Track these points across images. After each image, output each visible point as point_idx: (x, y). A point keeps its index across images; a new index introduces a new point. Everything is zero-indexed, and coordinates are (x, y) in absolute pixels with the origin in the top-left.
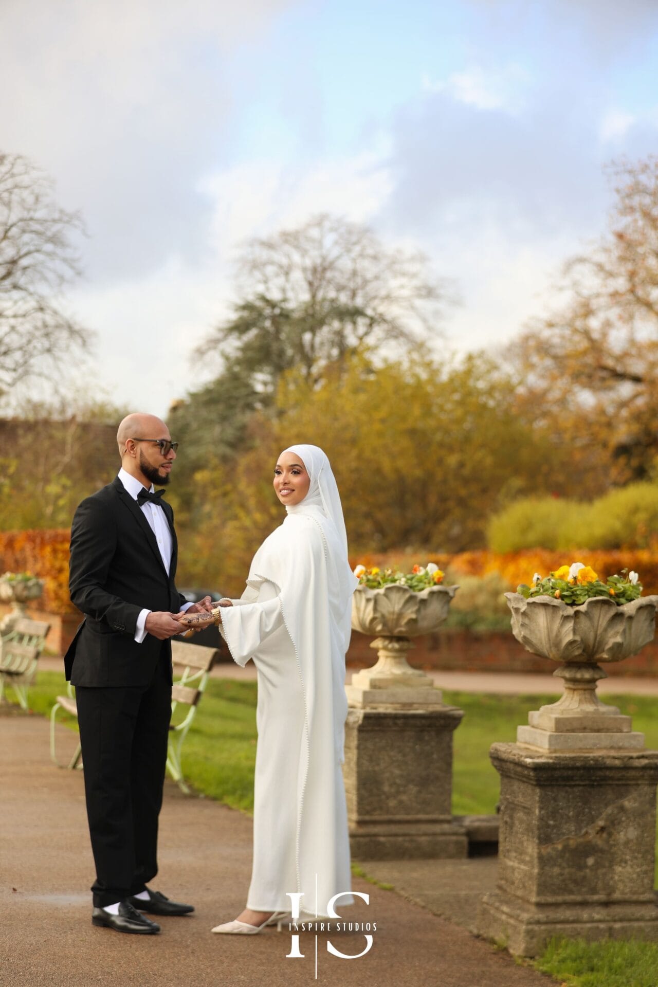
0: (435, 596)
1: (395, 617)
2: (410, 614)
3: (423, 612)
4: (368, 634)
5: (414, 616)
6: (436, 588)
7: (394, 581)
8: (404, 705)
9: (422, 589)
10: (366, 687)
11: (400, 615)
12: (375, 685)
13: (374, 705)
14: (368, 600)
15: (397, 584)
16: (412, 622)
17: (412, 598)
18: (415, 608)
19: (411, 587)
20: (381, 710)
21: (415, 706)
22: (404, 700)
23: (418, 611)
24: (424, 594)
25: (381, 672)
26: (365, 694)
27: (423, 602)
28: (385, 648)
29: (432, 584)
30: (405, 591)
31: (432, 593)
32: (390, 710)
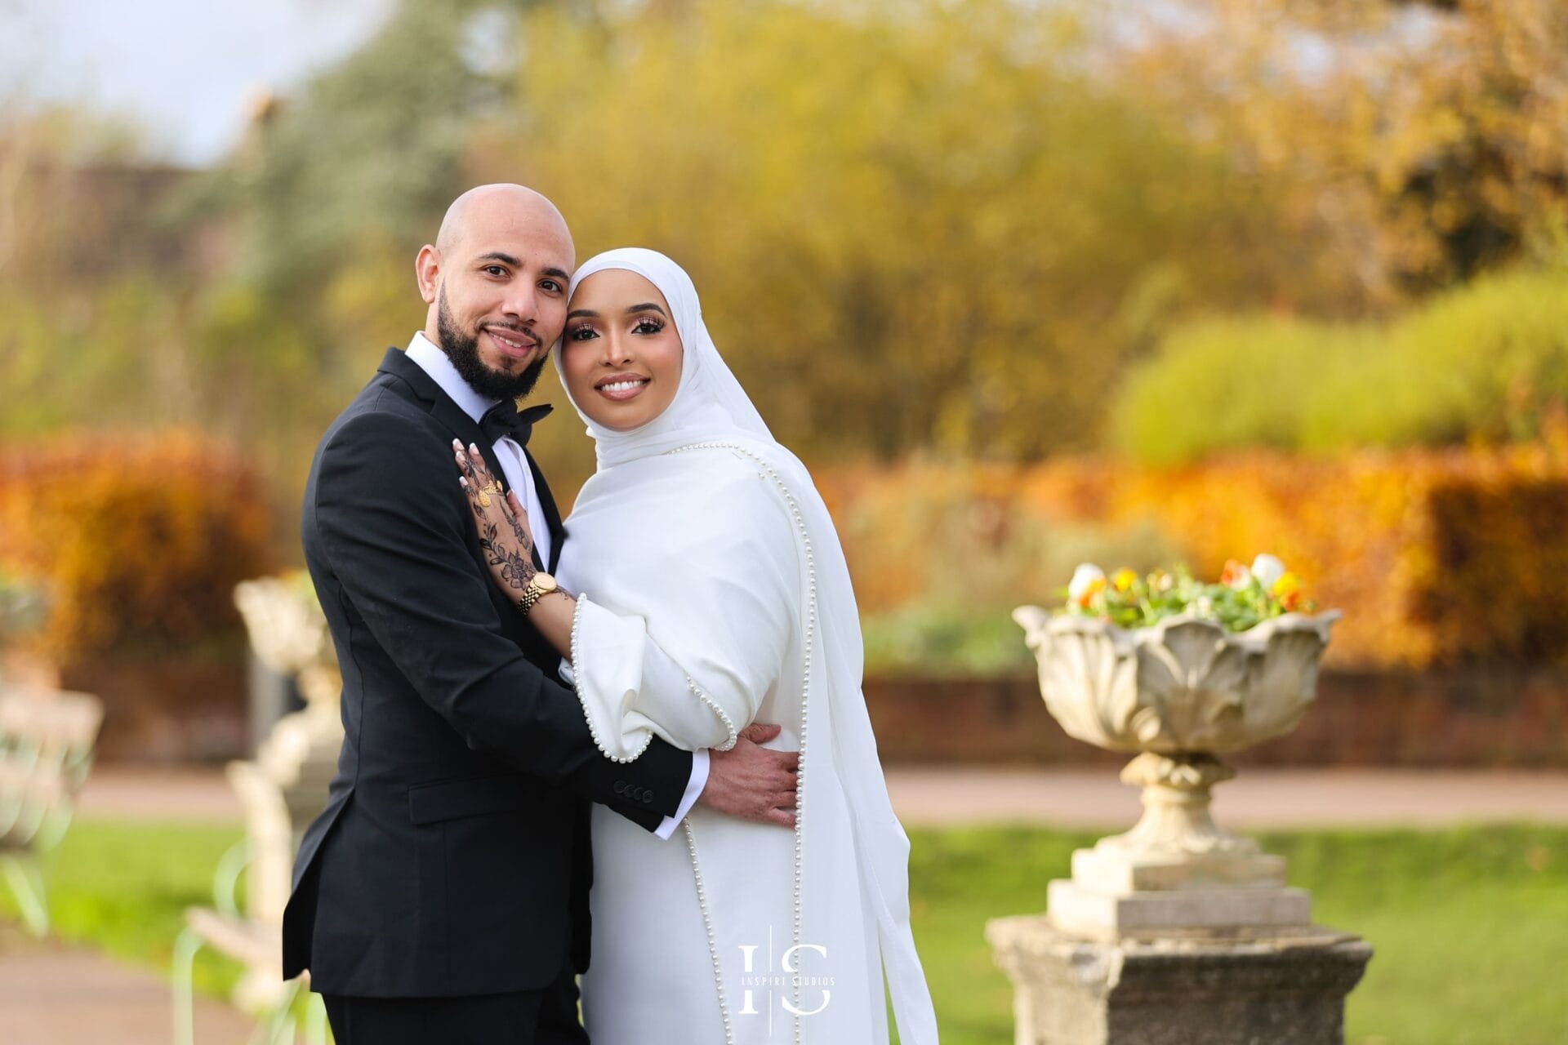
0: (1286, 643)
1: (1189, 700)
2: (1225, 693)
3: (1255, 687)
4: (1120, 746)
5: (1234, 698)
6: (1288, 621)
7: (1178, 606)
8: (1220, 932)
9: (1251, 626)
10: (1123, 887)
11: (1202, 696)
12: (1145, 879)
13: (1146, 934)
14: (1121, 659)
15: (1188, 615)
16: (1234, 712)
17: (1231, 650)
18: (1237, 678)
19: (1228, 621)
20: (1164, 947)
21: (1245, 933)
22: (1218, 918)
23: (1245, 684)
24: (1257, 637)
25: (1157, 846)
26: (1124, 908)
27: (1256, 660)
28: (1164, 781)
29: (1275, 610)
30: (1212, 632)
31: (1278, 637)
32: (1186, 947)
